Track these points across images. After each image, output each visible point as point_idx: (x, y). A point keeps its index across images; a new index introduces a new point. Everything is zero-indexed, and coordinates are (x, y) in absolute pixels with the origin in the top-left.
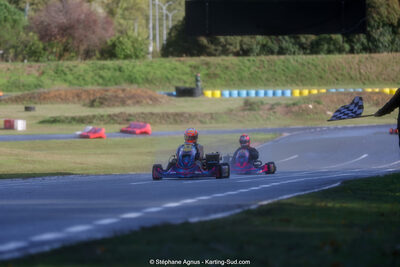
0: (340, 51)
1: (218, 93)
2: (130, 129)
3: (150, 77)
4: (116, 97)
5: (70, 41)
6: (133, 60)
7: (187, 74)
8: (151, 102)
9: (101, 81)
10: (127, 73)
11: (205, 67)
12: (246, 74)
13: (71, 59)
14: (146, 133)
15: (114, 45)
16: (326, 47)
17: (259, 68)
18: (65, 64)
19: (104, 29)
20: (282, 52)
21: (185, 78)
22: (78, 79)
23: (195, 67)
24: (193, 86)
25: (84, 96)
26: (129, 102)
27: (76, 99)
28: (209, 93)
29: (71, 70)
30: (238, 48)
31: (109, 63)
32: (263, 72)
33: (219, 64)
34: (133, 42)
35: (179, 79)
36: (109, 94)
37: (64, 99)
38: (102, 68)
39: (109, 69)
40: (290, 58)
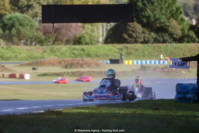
0: (194, 41)
1: (131, 62)
2: (81, 79)
3: (98, 54)
4: (79, 63)
5: (58, 35)
6: (90, 45)
7: (116, 52)
8: (96, 66)
9: (73, 56)
10: (86, 52)
11: (126, 49)
12: (146, 53)
13: (59, 44)
14: (88, 81)
15: (80, 38)
16: (186, 39)
17: (153, 50)
18: (56, 47)
19: (76, 29)
20: (164, 42)
21: (115, 54)
22: (62, 54)
23: (121, 49)
24: (120, 58)
25: (63, 63)
26: (85, 66)
27: (59, 65)
28: (126, 62)
29: (58, 50)
30: (142, 40)
31: (78, 47)
32: (155, 52)
33: (133, 48)
34: (90, 36)
35: (113, 55)
36: (75, 62)
37: (53, 64)
38: (74, 49)
39: (77, 50)
40: (169, 45)
